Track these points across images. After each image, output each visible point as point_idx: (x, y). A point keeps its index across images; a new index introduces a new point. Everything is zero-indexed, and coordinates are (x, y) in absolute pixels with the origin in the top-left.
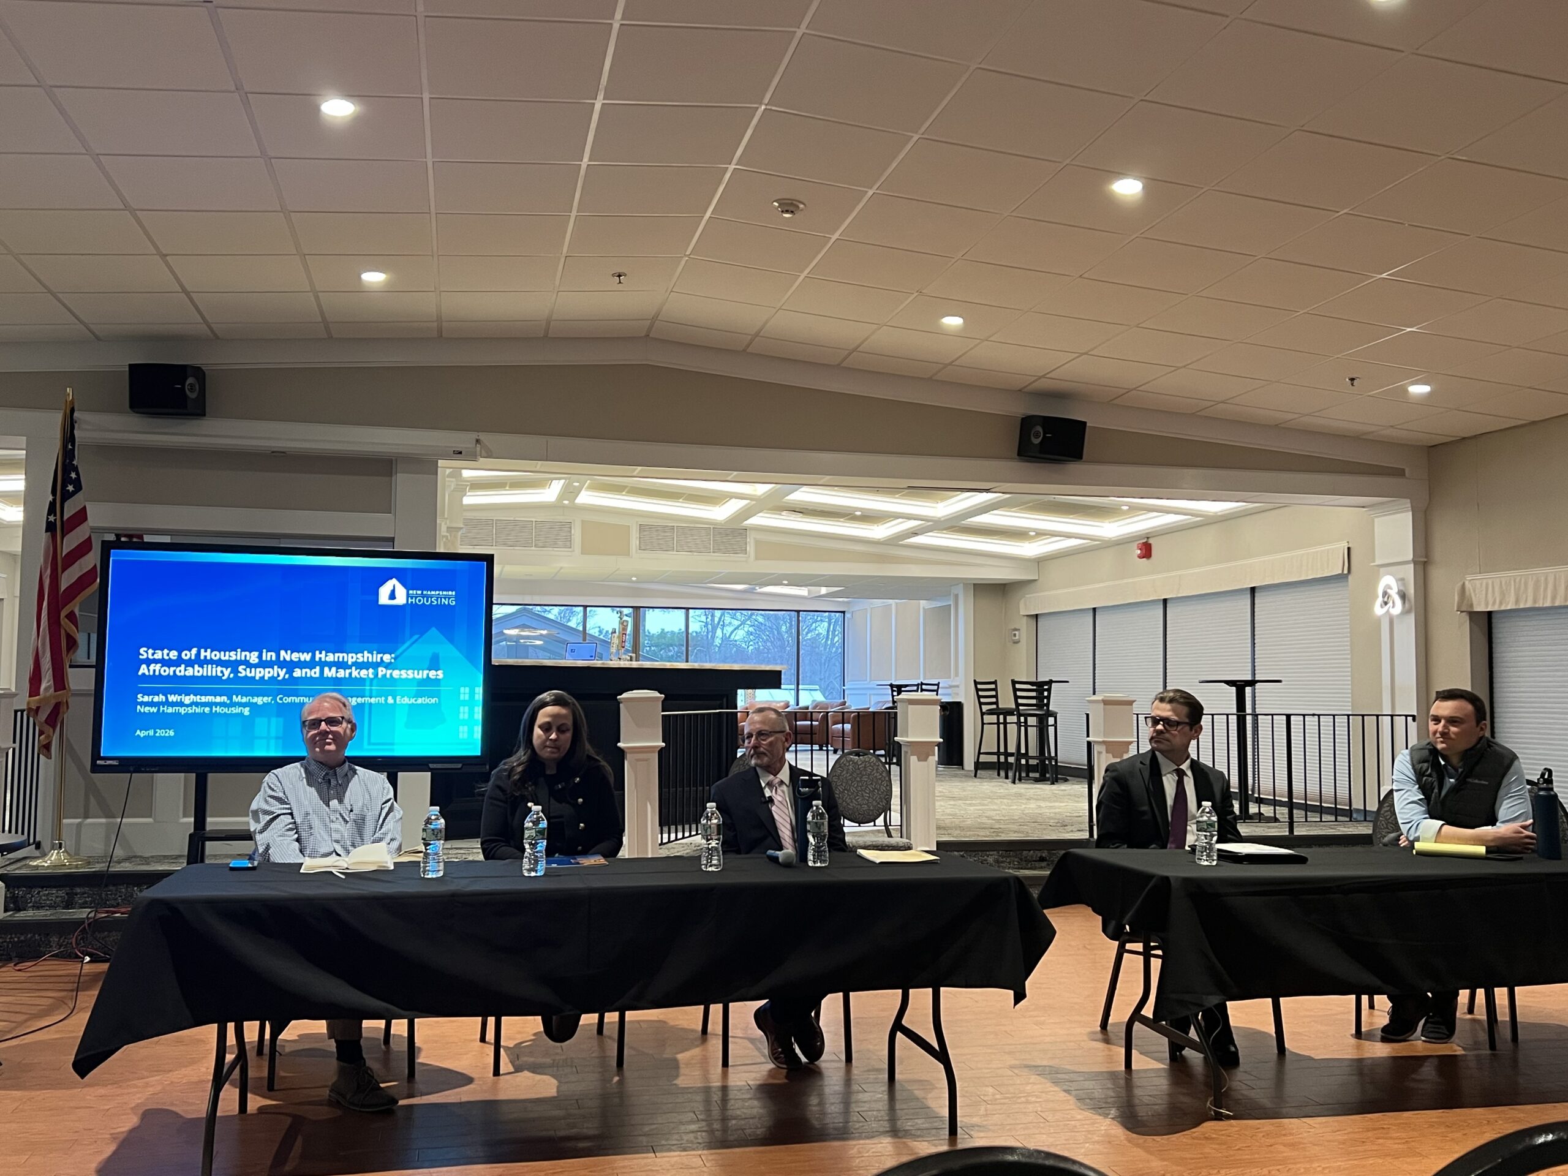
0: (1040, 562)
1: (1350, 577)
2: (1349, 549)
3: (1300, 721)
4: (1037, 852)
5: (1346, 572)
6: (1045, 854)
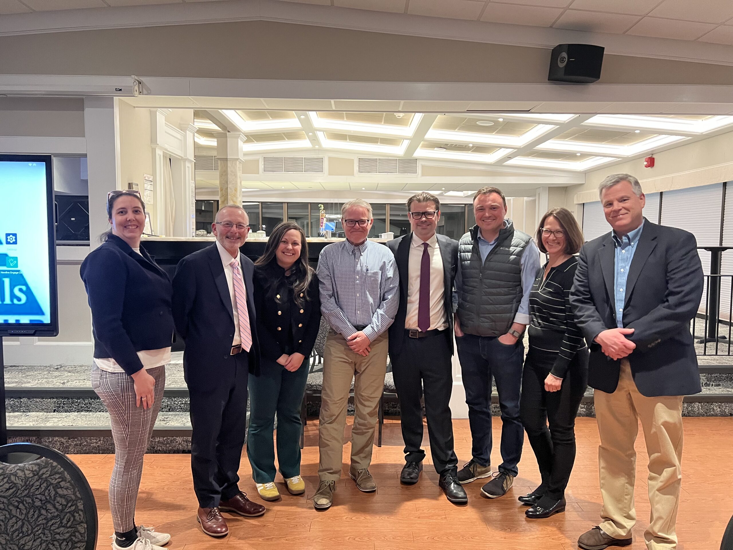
0: (586, 173)
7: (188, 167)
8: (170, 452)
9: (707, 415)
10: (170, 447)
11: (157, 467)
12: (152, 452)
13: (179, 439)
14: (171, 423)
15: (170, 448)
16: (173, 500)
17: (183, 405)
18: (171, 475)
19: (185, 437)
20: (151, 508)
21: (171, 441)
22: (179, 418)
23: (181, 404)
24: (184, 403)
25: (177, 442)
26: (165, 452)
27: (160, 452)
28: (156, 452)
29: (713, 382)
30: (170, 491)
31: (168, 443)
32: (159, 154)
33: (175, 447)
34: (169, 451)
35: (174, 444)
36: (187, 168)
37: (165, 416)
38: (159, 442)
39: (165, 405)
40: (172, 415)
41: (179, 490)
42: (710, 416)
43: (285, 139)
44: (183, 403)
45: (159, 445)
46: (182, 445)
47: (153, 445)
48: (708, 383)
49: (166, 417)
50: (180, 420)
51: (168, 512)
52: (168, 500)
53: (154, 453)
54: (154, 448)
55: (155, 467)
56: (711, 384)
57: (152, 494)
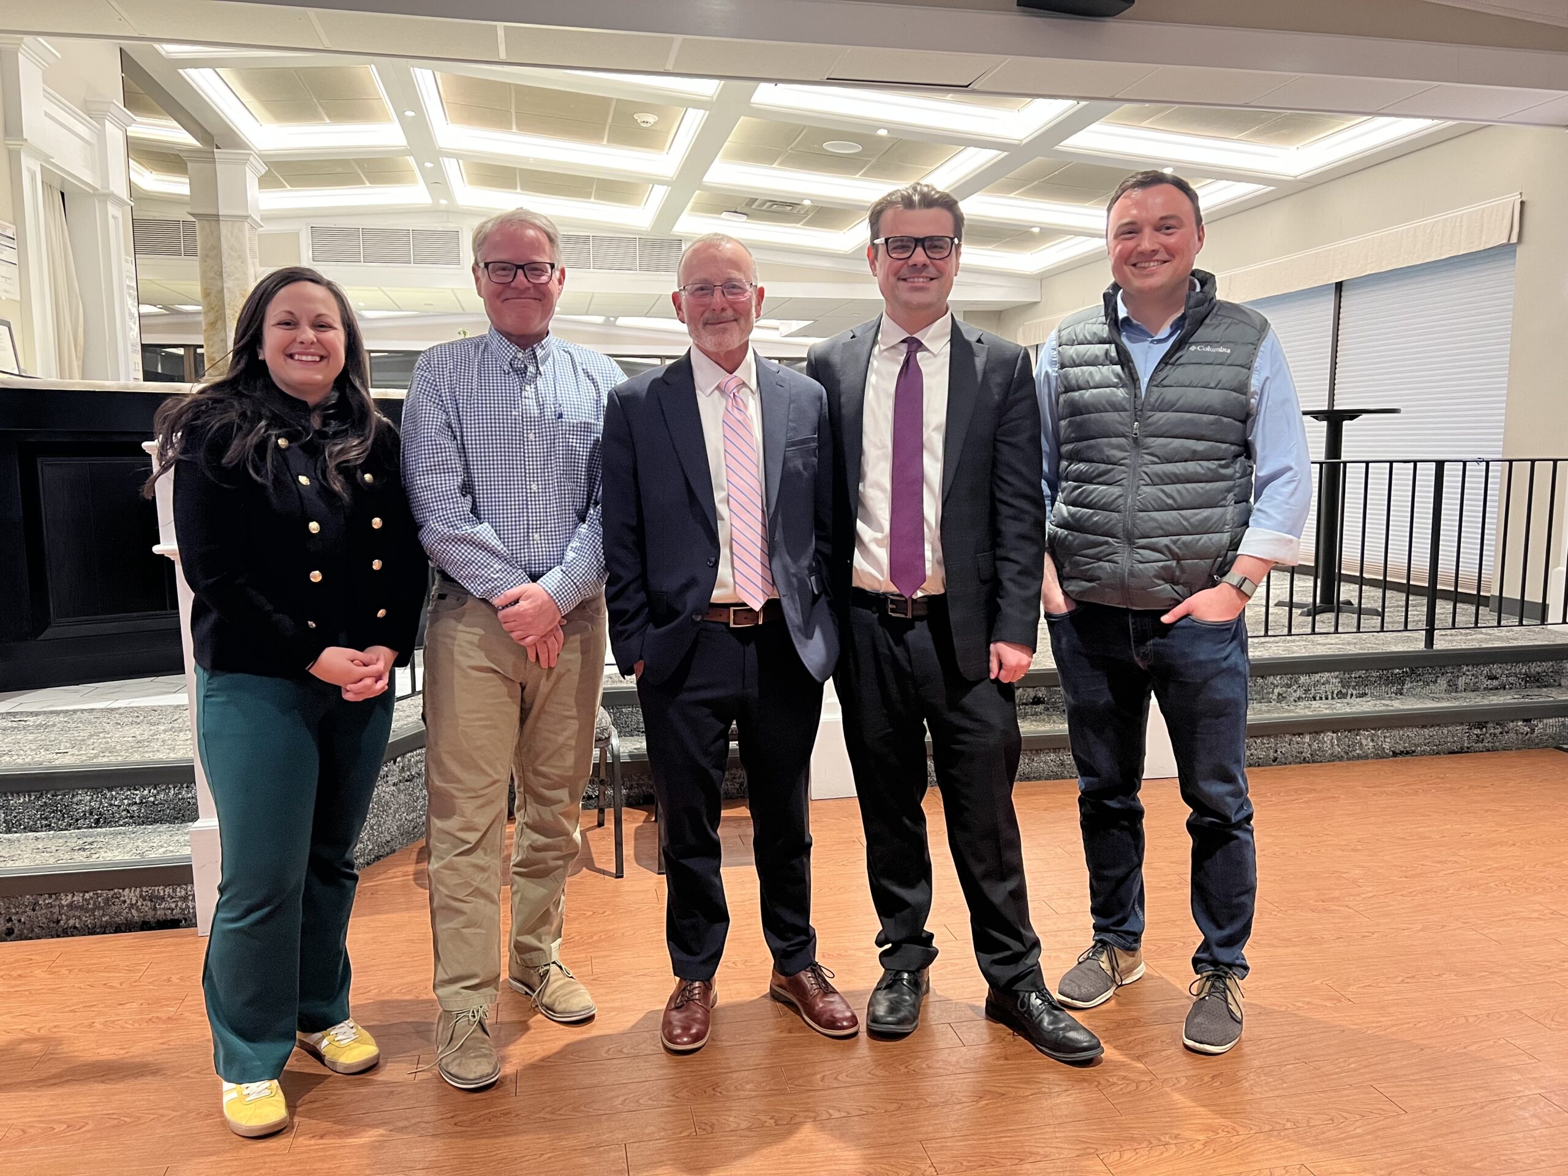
0: (1044, 278)
1: (1520, 250)
2: (1522, 203)
3: (1458, 470)
4: (1029, 690)
5: (1514, 240)
6: (1042, 693)
7: (114, 217)
8: (103, 929)
9: (1349, 757)
10: (104, 915)
11: (70, 971)
12: (54, 932)
13: (130, 895)
14: (103, 854)
15: (104, 919)
16: (122, 1052)
17: (135, 808)
18: (112, 987)
19: (147, 886)
20: (57, 1081)
21: (107, 900)
22: (127, 840)
23: (129, 805)
24: (138, 801)
25: (125, 902)
26: (92, 931)
27: (75, 932)
28: (66, 933)
29: (1354, 688)
30: (112, 1030)
31: (97, 907)
32: (29, 169)
33: (116, 914)
34: (101, 927)
35: (115, 908)
36: (111, 221)
37: (85, 840)
38: (71, 906)
39: (85, 812)
40: (105, 835)
41: (136, 1025)
42: (1354, 758)
43: (363, 183)
44: (136, 803)
45: (71, 913)
46: (138, 910)
47: (55, 916)
48: (1344, 691)
49: (90, 840)
50: (130, 846)
51: (108, 1086)
52: (107, 1053)
53: (58, 936)
54: (58, 922)
55: (64, 971)
56: (1350, 693)
57: (60, 1041)
